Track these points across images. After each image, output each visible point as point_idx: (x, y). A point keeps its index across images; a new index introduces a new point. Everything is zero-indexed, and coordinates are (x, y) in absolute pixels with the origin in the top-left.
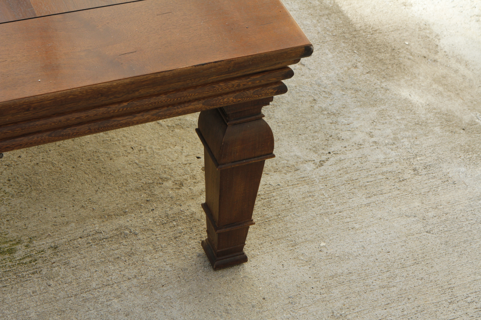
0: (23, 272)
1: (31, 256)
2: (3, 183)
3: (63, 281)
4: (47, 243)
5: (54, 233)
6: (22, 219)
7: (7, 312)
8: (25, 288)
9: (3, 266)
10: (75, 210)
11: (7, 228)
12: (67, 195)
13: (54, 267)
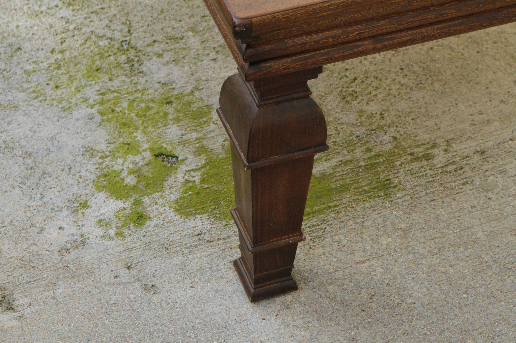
0: (450, 182)
1: (454, 163)
2: (395, 73)
3: (506, 193)
4: (470, 147)
5: (476, 135)
6: (430, 117)
7: (445, 231)
8: (460, 203)
9: (423, 175)
10: (493, 105)
11: (415, 129)
12: (479, 87)
13: (488, 177)
